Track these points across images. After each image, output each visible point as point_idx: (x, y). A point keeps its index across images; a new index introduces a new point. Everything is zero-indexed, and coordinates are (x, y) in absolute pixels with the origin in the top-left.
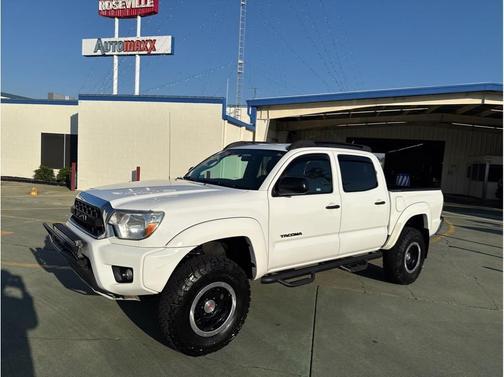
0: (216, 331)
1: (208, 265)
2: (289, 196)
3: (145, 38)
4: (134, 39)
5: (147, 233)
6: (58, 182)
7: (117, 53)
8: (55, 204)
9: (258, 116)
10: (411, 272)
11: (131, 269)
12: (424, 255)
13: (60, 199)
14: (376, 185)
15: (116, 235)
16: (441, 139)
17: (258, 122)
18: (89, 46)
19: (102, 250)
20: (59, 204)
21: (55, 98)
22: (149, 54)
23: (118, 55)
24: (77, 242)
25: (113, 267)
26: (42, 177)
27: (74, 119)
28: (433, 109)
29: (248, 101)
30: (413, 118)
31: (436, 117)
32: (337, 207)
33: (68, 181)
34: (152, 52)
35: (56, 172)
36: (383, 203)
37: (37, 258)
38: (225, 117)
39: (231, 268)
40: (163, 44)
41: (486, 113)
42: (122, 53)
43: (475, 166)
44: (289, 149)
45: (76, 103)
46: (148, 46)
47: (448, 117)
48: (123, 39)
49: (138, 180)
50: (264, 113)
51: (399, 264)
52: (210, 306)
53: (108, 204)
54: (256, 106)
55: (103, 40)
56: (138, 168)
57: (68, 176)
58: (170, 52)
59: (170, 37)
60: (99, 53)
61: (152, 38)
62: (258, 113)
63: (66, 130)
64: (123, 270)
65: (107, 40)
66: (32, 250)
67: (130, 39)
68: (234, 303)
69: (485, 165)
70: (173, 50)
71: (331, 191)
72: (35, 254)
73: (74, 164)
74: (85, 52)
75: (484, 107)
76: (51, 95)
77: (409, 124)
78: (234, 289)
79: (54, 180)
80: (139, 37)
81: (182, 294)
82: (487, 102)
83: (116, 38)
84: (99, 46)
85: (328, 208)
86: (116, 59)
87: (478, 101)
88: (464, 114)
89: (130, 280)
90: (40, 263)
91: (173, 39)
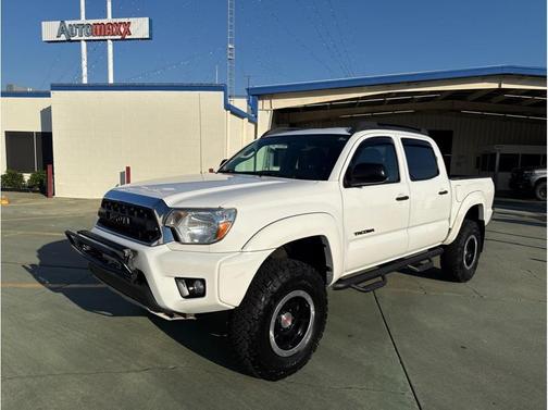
0: (295, 350)
1: (287, 271)
2: (360, 186)
3: (118, 21)
4: (105, 21)
5: (218, 235)
6: (30, 189)
7: (84, 38)
8: (34, 213)
9: (260, 107)
10: (468, 268)
11: (203, 281)
12: (480, 249)
13: (39, 208)
14: (438, 173)
15: (177, 239)
16: (448, 129)
17: (259, 113)
18: (50, 30)
19: (160, 259)
20: (40, 213)
21: (15, 89)
22: (123, 39)
23: (86, 41)
24: (126, 251)
25: (176, 279)
26: (12, 183)
27: (46, 115)
28: (444, 95)
29: (248, 89)
30: (421, 106)
31: (448, 104)
32: (406, 198)
33: (43, 187)
34: (127, 37)
35: (27, 177)
36: (446, 192)
37: (36, 277)
38: (228, 107)
39: (309, 273)
40: (140, 27)
41: (500, 98)
42: (91, 38)
43: (485, 156)
44: (353, 132)
45: (48, 95)
46: (122, 30)
47: (458, 104)
48: (91, 22)
49: (129, 182)
50: (267, 102)
51: (459, 260)
52: (287, 320)
53: (161, 202)
54: (256, 95)
55: (67, 23)
56: (128, 169)
57: (41, 181)
58: (147, 36)
59: (147, 19)
60: (63, 37)
61: (126, 20)
62: (260, 102)
63: (36, 127)
64: (189, 282)
65: (73, 22)
66: (26, 268)
67: (100, 21)
68: (313, 313)
69: (495, 154)
70: (151, 34)
71: (398, 180)
72: (31, 272)
73: (49, 166)
74: (46, 37)
75: (501, 91)
76: (11, 86)
77: (417, 112)
78: (312, 296)
79: (24, 186)
80: (110, 19)
81: (262, 308)
82: (504, 86)
83: (83, 20)
84: (62, 30)
85: (398, 199)
86: (84, 44)
87: (495, 86)
88: (474, 101)
89: (202, 294)
90: (41, 282)
91: (150, 22)
